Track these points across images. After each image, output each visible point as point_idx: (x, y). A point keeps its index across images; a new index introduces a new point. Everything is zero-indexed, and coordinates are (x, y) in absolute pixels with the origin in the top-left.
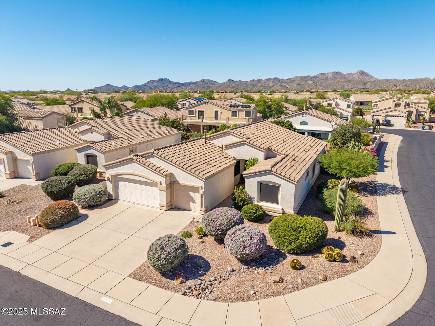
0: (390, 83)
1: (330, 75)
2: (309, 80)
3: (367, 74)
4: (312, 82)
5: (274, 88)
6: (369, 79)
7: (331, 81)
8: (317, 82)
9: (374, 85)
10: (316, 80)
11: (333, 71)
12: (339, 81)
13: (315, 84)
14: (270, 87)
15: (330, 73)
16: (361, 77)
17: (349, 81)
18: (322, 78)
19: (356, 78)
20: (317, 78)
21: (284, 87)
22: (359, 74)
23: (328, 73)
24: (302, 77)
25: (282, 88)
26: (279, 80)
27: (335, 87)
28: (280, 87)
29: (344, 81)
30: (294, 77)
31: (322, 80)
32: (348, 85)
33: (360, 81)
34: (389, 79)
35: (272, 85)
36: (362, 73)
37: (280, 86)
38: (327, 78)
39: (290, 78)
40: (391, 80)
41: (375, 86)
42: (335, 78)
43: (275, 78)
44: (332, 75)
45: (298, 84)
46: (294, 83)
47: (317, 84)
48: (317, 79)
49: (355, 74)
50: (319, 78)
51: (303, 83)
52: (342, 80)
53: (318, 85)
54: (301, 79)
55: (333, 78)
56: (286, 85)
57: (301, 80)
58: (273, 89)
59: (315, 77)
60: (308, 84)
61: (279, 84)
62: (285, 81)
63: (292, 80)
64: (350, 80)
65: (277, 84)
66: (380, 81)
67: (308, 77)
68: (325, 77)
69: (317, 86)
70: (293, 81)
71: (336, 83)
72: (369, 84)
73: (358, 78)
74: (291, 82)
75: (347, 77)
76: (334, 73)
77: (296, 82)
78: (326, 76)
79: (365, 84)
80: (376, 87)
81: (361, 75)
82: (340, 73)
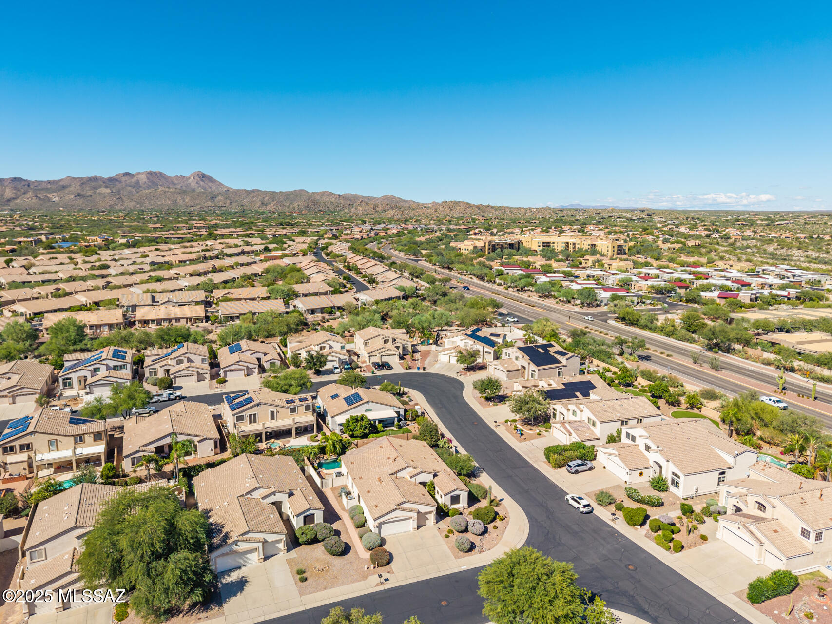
0: (253, 197)
1: (143, 178)
2: (100, 187)
3: (211, 179)
4: (108, 191)
5: (18, 201)
6: (217, 188)
7: (150, 191)
8: (119, 192)
9: (229, 201)
10: (116, 187)
11: (148, 170)
12: (165, 192)
13: (118, 197)
14: (9, 200)
15: (143, 173)
16: (202, 183)
17: (185, 192)
18: (128, 182)
19: (194, 185)
20: (117, 183)
21: (43, 200)
22: (197, 178)
23: (138, 173)
24: (82, 179)
25: (41, 202)
26: (28, 184)
27: (159, 203)
28: (34, 200)
29: (174, 192)
30: (64, 177)
31: (130, 188)
32: (184, 200)
33: (204, 193)
34: (249, 188)
35: (13, 196)
36: (203, 177)
37: (34, 198)
38: (138, 182)
39: (54, 181)
40: (253, 191)
41: (231, 203)
42: (154, 184)
43: (15, 178)
44: (148, 178)
45: (79, 195)
46: (67, 190)
47: (122, 195)
48: (119, 185)
49: (190, 178)
50: (120, 182)
51: (90, 193)
52: (171, 190)
53: (124, 199)
54: (82, 184)
55: (150, 184)
56: (48, 195)
57: (84, 186)
58: (16, 204)
59: (110, 180)
60: (100, 194)
61: (30, 194)
62: (44, 186)
63: (61, 184)
64: (184, 188)
65: (24, 193)
66: (237, 193)
67: (95, 179)
68: (133, 180)
69: (123, 201)
70: (64, 187)
71: (161, 195)
72: (220, 198)
73: (197, 185)
74: (59, 190)
75: (177, 182)
76: (151, 174)
77: (72, 189)
78: (135, 178)
79: (213, 198)
80: (234, 204)
81: (203, 181)
82: (161, 173)
